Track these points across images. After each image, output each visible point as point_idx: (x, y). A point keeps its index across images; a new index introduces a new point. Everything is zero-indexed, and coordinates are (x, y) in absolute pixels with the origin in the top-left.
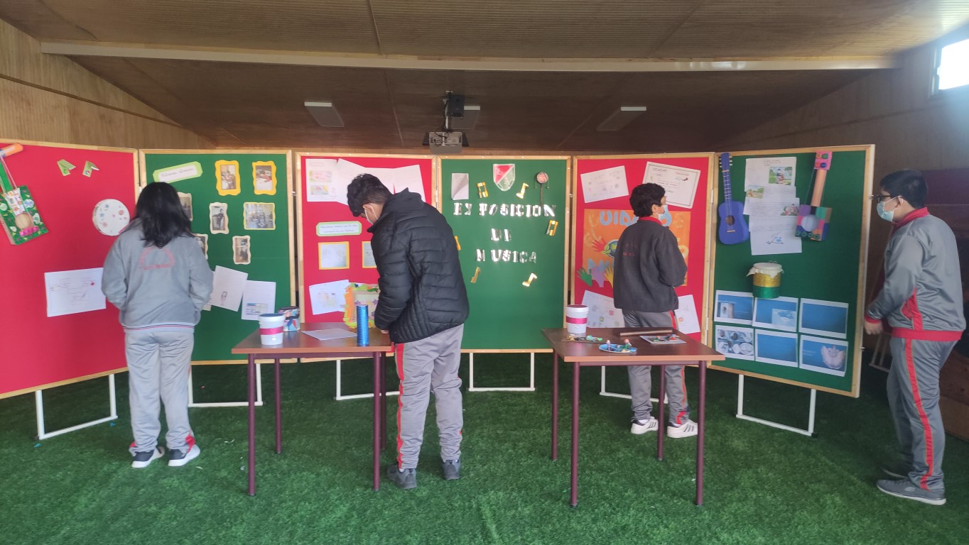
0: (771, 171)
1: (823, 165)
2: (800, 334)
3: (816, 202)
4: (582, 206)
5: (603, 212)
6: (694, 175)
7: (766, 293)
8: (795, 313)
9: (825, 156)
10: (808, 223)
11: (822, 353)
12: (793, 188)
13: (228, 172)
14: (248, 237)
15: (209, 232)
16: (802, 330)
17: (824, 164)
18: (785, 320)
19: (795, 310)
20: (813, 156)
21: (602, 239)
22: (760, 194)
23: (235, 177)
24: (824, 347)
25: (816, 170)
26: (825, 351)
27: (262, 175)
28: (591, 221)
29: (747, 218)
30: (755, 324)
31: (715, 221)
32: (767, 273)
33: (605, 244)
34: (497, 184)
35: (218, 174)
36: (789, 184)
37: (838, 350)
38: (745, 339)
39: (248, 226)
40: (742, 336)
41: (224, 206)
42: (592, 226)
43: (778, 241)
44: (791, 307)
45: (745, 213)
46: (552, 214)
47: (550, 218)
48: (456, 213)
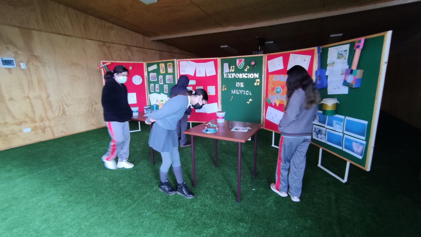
0: (338, 53)
1: (359, 47)
2: (344, 134)
3: (354, 67)
4: (268, 73)
5: (275, 76)
6: (308, 58)
8: (343, 123)
9: (360, 42)
10: (350, 79)
11: (353, 145)
12: (347, 61)
13: (162, 67)
14: (167, 85)
15: (159, 84)
16: (345, 132)
18: (338, 126)
21: (274, 87)
22: (333, 65)
23: (164, 68)
24: (354, 142)
25: (355, 50)
27: (169, 67)
28: (270, 79)
29: (327, 77)
30: (327, 126)
33: (275, 88)
34: (238, 66)
35: (160, 67)
37: (360, 145)
38: (323, 133)
39: (167, 82)
40: (322, 131)
41: (162, 76)
42: (271, 81)
43: (338, 87)
44: (341, 120)
45: (326, 74)
46: (258, 77)
47: (257, 78)
48: (225, 77)
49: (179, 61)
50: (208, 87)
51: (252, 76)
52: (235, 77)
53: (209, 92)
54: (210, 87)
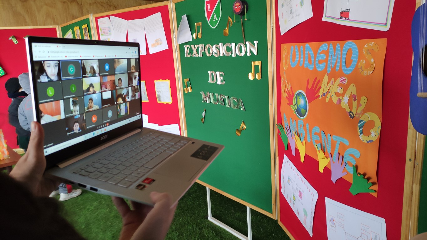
4: (279, 39)
5: (292, 48)
21: (292, 89)
27: (86, 34)
33: (293, 96)
34: (209, 22)
46: (255, 53)
47: (253, 58)
48: (186, 56)
49: (96, 19)
50: (156, 82)
51: (241, 51)
52: (204, 54)
53: (159, 96)
54: (160, 81)
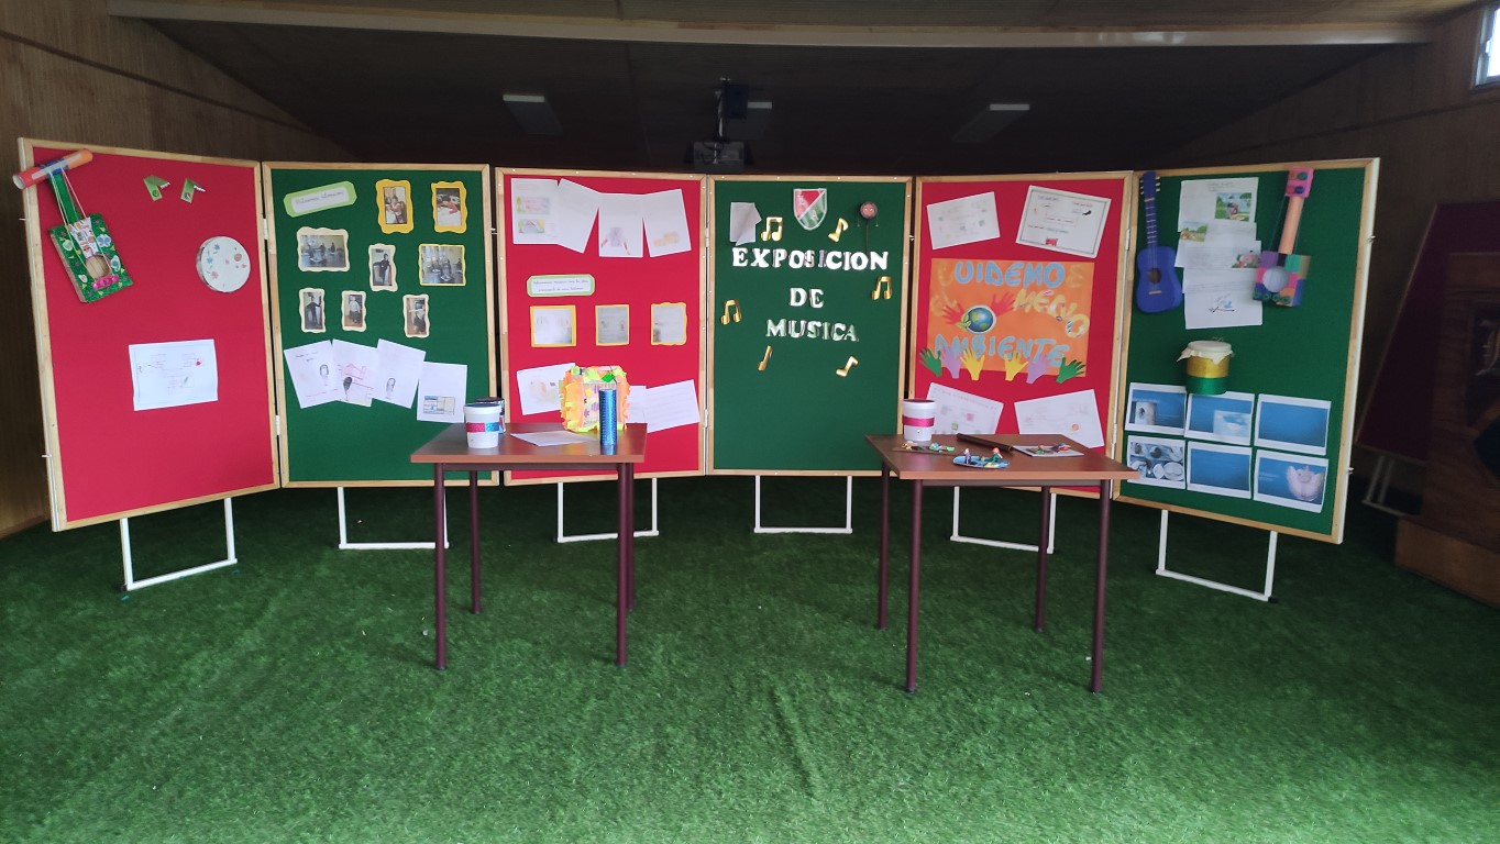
1: (1299, 190)
2: (1255, 449)
3: (1287, 246)
4: (929, 253)
5: (960, 264)
6: (1101, 206)
7: (1205, 386)
8: (1251, 415)
9: (1302, 176)
10: (1273, 279)
12: (1252, 225)
13: (395, 197)
17: (1300, 188)
18: (1232, 426)
19: (1249, 413)
20: (1284, 175)
21: (959, 305)
22: (1203, 235)
23: (405, 206)
24: (1292, 468)
25: (1288, 199)
26: (1292, 474)
27: (445, 203)
28: (940, 277)
29: (1180, 271)
30: (1189, 434)
31: (1131, 277)
32: (1208, 356)
33: (963, 312)
34: (799, 219)
36: (1247, 219)
38: (1172, 457)
39: (426, 279)
40: (1168, 452)
41: (391, 249)
42: (943, 284)
43: (1226, 307)
44: (1242, 407)
45: (1177, 264)
46: (884, 266)
48: (736, 263)
49: (507, 179)
50: (654, 306)
51: (859, 262)
52: (785, 263)
53: (657, 333)
54: (666, 304)
